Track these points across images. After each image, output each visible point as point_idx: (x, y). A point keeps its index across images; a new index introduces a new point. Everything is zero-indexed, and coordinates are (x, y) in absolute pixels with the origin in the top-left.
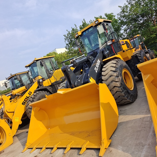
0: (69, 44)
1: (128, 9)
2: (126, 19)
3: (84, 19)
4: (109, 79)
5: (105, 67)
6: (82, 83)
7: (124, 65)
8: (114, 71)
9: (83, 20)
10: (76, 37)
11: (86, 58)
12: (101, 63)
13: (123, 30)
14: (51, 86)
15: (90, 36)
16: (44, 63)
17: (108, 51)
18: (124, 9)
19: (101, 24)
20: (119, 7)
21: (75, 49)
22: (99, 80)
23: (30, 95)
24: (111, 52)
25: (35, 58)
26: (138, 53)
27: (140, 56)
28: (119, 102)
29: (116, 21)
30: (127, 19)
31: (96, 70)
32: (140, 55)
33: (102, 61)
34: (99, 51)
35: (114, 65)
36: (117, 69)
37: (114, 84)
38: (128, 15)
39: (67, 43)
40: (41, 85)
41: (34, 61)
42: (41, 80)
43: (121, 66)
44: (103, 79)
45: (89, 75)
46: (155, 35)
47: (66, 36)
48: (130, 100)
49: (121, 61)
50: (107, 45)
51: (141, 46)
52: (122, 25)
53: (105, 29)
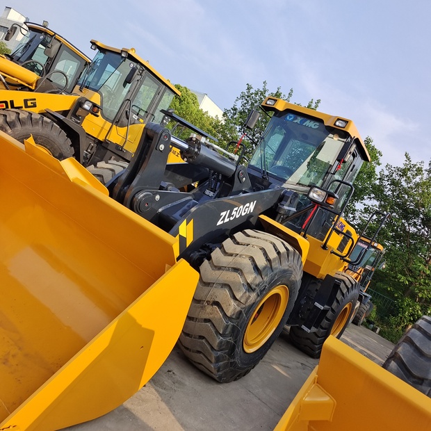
0: (241, 113)
1: (417, 179)
2: (393, 191)
3: (319, 101)
4: (224, 272)
5: (248, 236)
6: (160, 210)
7: (293, 278)
8: (256, 268)
9: (315, 101)
10: (263, 104)
11: (234, 168)
12: (250, 216)
13: (365, 205)
14: (99, 143)
15: (296, 138)
16: (141, 82)
17: (294, 210)
18: (409, 170)
19: (345, 140)
20: (406, 155)
21: (239, 134)
22: (204, 247)
23: (26, 106)
24: (298, 218)
25: (132, 49)
26: (348, 282)
27: (343, 294)
28: (187, 349)
29: (371, 175)
30: (394, 195)
31: (224, 219)
32: (345, 291)
33: (260, 214)
34: (277, 187)
35: (273, 255)
36: (269, 271)
37: (223, 295)
38: (404, 190)
39: (239, 107)
40: (77, 117)
41: (122, 51)
42: (91, 105)
43: (285, 271)
44: (213, 255)
45: (193, 209)
46: (409, 281)
47: (252, 91)
48: (218, 371)
49: (296, 261)
50: (307, 196)
51: (364, 273)
52: (373, 195)
53: (341, 158)
